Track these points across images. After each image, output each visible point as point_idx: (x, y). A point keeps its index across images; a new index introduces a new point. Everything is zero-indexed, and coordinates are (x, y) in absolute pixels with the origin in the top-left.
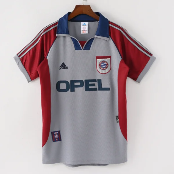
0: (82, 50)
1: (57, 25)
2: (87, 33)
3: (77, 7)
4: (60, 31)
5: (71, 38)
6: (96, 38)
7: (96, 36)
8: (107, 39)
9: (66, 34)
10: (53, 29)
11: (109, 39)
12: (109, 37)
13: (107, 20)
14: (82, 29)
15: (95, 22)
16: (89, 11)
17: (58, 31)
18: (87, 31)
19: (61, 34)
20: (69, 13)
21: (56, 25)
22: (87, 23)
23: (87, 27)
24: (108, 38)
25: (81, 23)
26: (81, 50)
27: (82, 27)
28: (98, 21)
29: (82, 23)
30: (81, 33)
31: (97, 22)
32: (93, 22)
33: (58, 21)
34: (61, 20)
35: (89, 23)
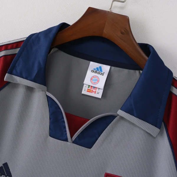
0: (69, 144)
1: (17, 51)
2: (100, 96)
3: (91, 12)
4: (18, 69)
5: (48, 97)
6: (122, 118)
7: (121, 113)
8: (153, 130)
9: (34, 80)
10: (5, 56)
11: (161, 133)
12: (159, 128)
13: (170, 73)
14: (87, 81)
15: (132, 71)
16: (122, 33)
17: (14, 67)
18: (101, 92)
19: (21, 76)
20: (63, 26)
21: (16, 47)
22: (106, 68)
23: (103, 79)
24: (157, 130)
25: (91, 63)
26: (66, 140)
27: (89, 74)
28: (141, 72)
29: (93, 65)
30: (84, 92)
31: (137, 72)
32: (126, 71)
33: (25, 39)
34: (33, 39)
35: (113, 68)
